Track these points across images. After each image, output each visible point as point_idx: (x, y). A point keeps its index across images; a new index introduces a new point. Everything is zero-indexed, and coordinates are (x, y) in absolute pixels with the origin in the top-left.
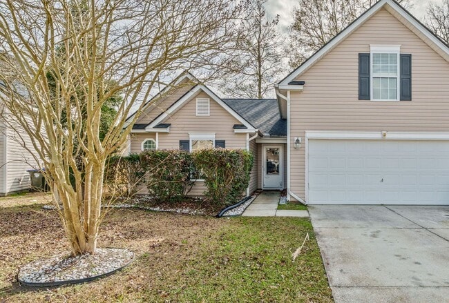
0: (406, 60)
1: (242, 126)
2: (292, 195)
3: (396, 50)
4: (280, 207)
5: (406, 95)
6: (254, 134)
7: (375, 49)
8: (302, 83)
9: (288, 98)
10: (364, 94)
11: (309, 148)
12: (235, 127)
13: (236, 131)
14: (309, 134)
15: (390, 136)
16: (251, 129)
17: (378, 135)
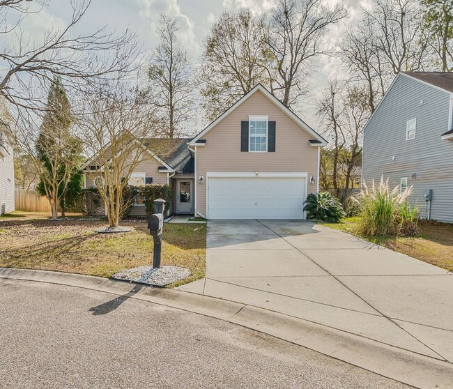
0: (272, 125)
1: (165, 168)
2: (197, 213)
3: (265, 118)
4: (190, 220)
5: (272, 148)
6: (172, 173)
7: (252, 118)
8: (204, 141)
9: (195, 151)
10: (244, 148)
11: (209, 183)
12: (160, 168)
13: (160, 171)
14: (209, 174)
15: (261, 175)
16: (170, 170)
17: (253, 175)
